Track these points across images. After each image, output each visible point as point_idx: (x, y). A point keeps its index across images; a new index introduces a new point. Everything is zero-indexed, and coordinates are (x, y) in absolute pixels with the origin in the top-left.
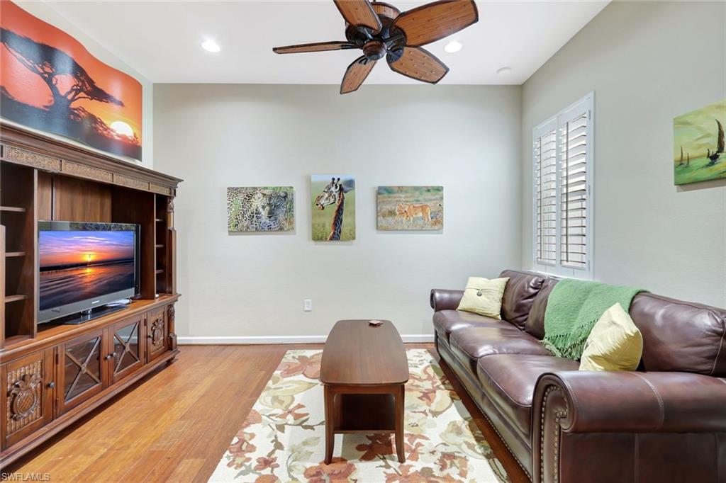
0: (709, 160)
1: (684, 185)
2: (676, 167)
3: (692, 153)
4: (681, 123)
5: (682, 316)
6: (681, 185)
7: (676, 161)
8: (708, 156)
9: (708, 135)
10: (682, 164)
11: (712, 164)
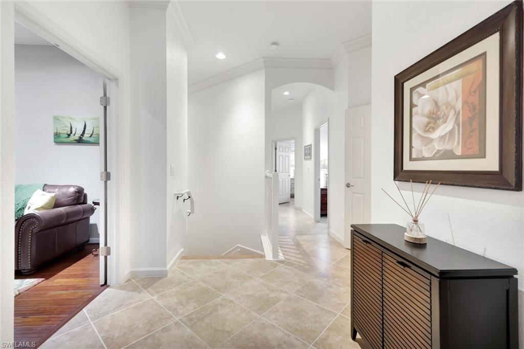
0: (67, 136)
1: (57, 143)
2: (54, 135)
3: (61, 132)
4: (56, 119)
5: (64, 190)
6: (56, 143)
7: (54, 133)
8: (67, 134)
9: (67, 127)
10: (57, 135)
11: (68, 137)
